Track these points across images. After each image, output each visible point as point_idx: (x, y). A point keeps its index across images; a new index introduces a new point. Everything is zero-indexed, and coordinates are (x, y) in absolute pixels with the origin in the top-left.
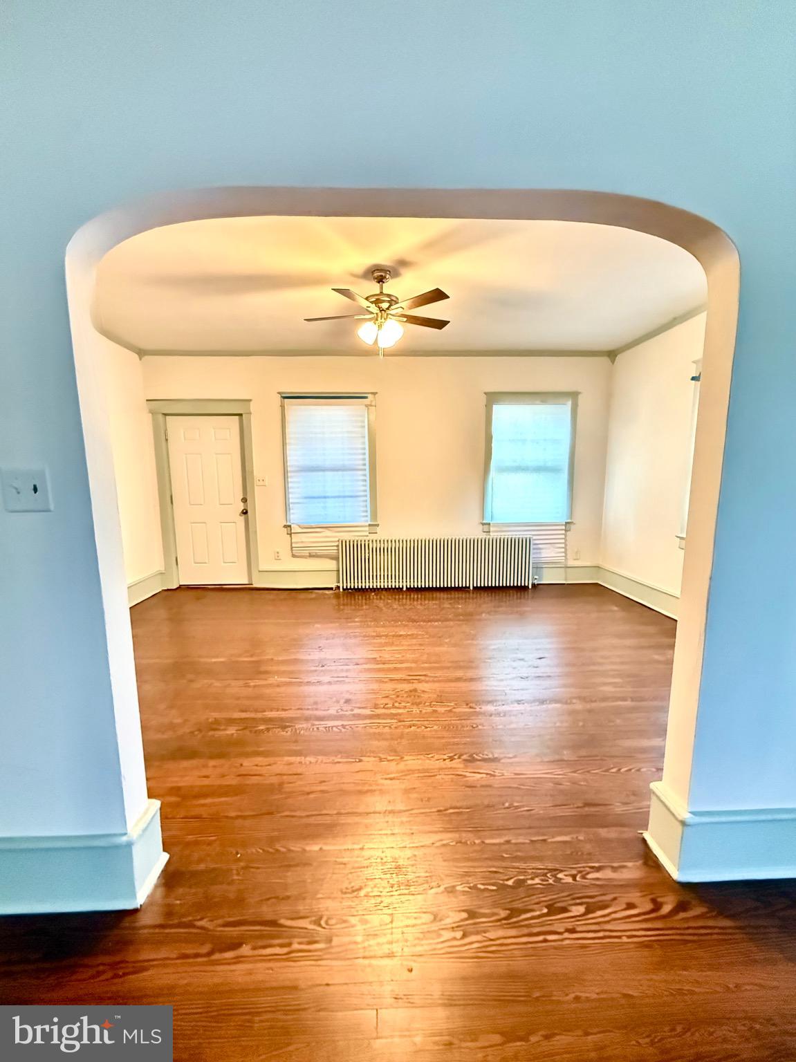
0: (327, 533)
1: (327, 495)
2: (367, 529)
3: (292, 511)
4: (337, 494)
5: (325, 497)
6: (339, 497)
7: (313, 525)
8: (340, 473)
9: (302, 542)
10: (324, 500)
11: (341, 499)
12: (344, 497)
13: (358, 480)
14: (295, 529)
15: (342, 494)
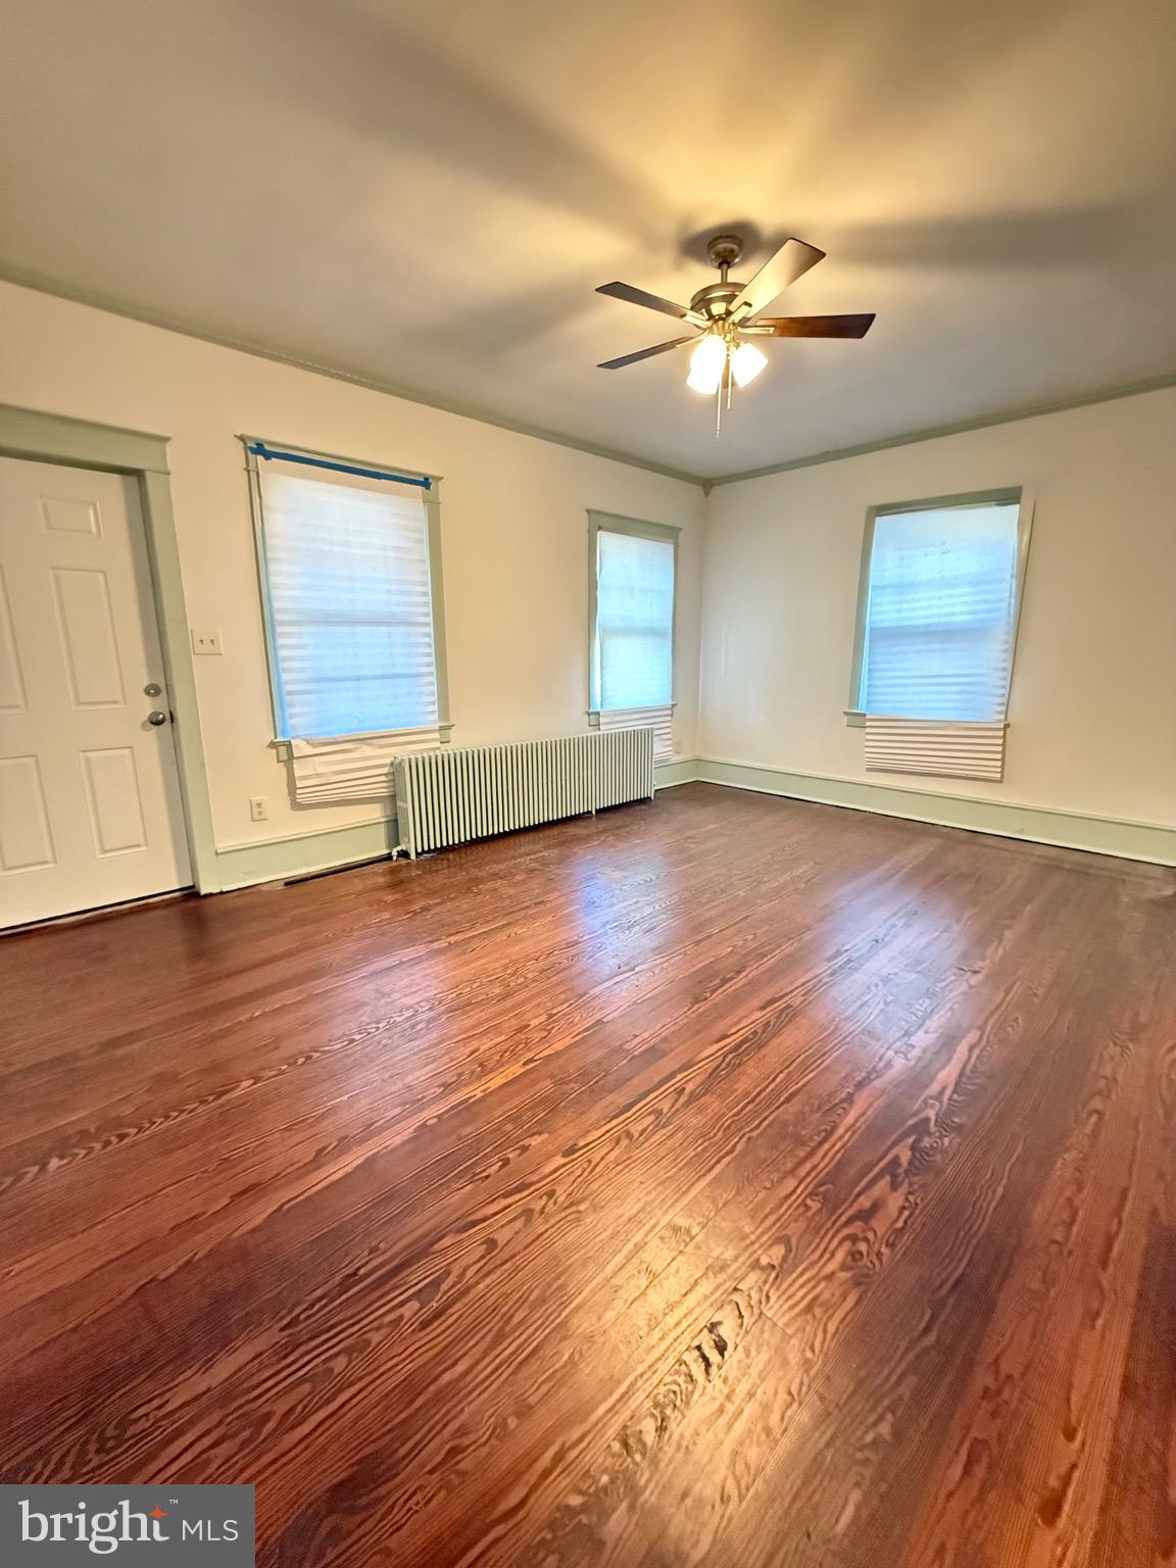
0: (366, 750)
1: (362, 673)
2: (436, 735)
3: (289, 711)
4: (379, 672)
5: (358, 679)
6: (383, 677)
7: (339, 736)
8: (383, 629)
9: (319, 775)
10: (356, 683)
11: (388, 682)
12: (395, 676)
13: (418, 645)
14: (300, 747)
15: (389, 671)
